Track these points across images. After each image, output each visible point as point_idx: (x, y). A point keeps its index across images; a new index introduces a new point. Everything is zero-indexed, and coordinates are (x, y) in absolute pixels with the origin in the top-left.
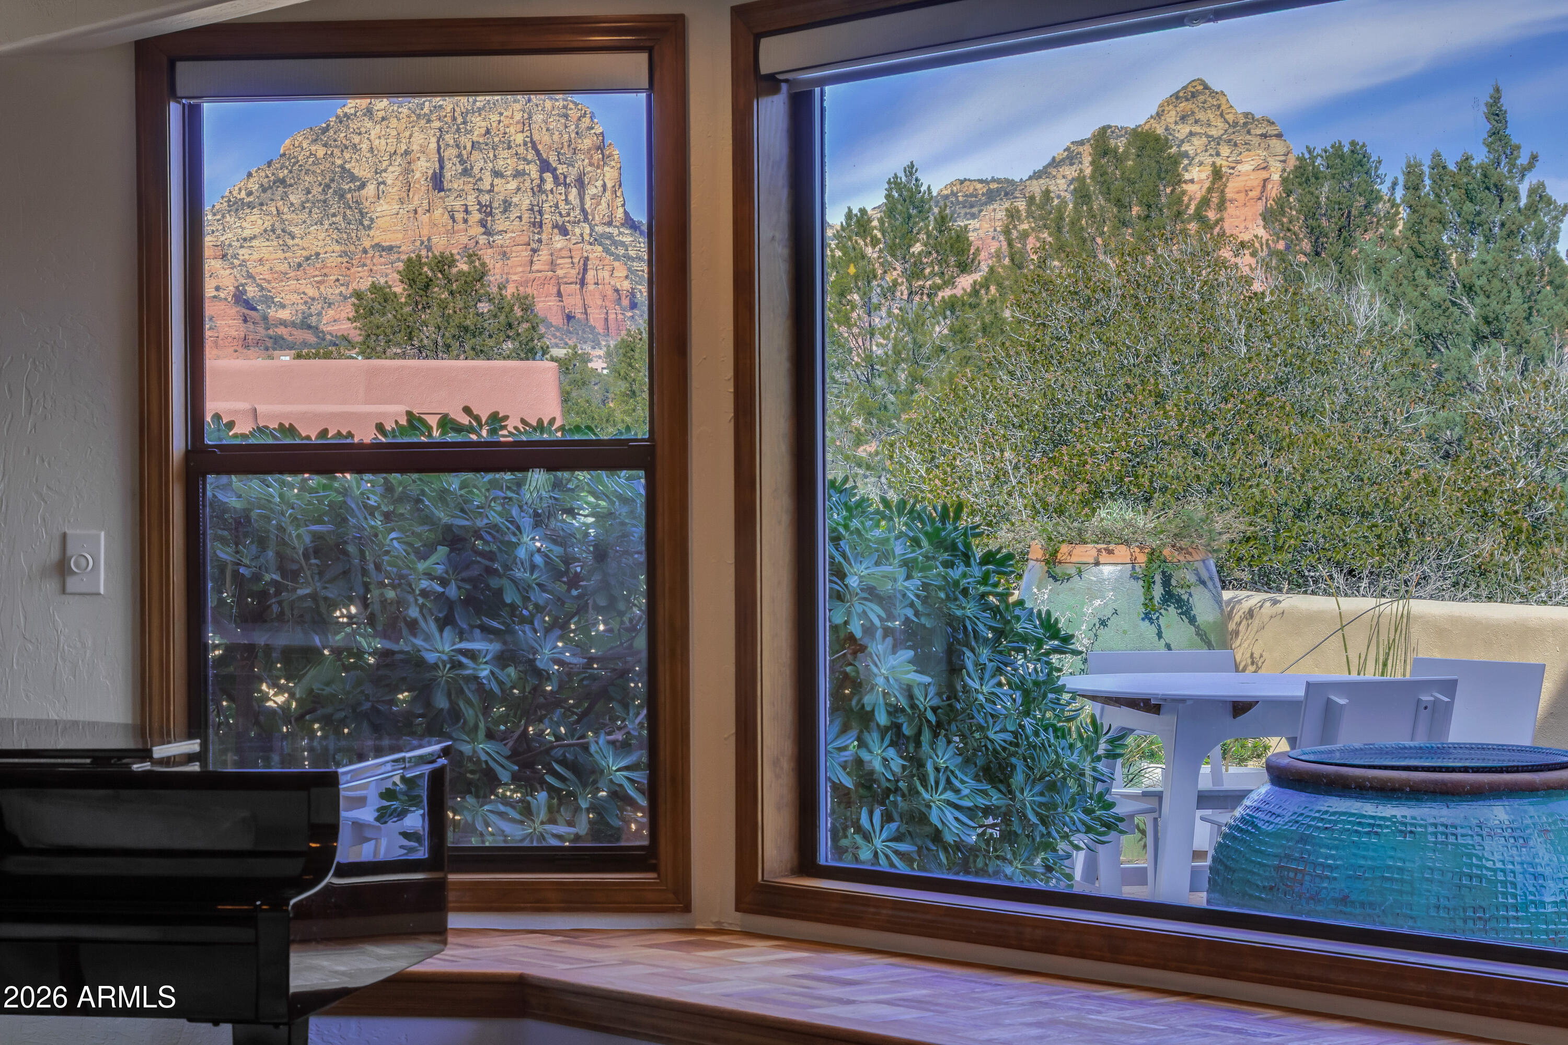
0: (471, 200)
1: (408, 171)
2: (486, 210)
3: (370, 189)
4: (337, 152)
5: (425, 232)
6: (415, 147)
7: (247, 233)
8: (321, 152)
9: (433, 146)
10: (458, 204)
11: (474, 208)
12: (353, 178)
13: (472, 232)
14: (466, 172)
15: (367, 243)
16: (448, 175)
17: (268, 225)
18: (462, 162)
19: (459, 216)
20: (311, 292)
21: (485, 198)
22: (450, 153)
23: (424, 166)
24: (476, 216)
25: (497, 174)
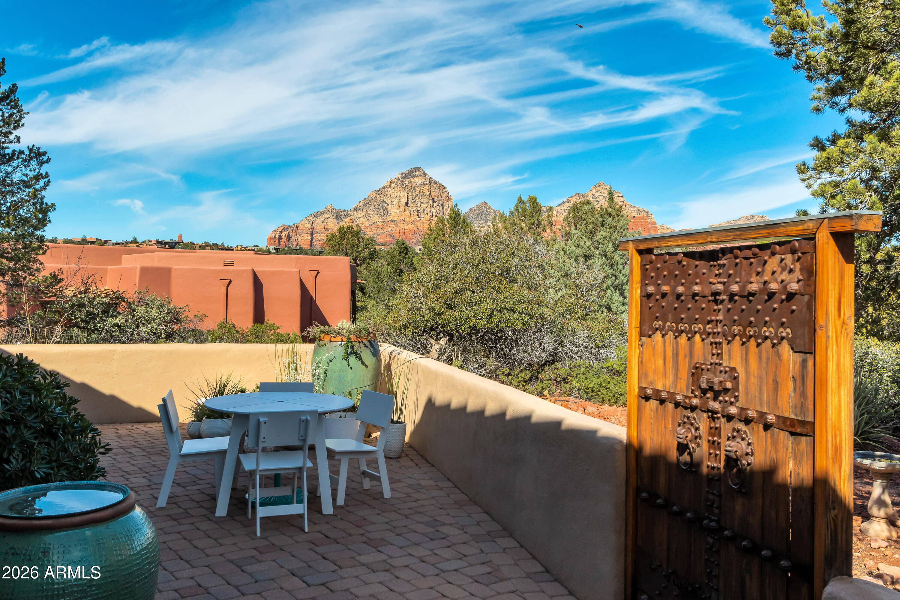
0: (415, 209)
1: (399, 202)
2: (419, 212)
3: (390, 206)
4: (382, 196)
5: (403, 217)
6: (401, 195)
7: (359, 216)
8: (378, 196)
9: (406, 195)
10: (412, 210)
11: (416, 211)
12: (386, 203)
13: (415, 217)
14: (414, 202)
15: (389, 220)
16: (409, 202)
17: (364, 215)
18: (413, 199)
19: (412, 213)
20: (375, 231)
21: (419, 209)
22: (410, 197)
23: (404, 200)
24: (416, 213)
25: (422, 203)
